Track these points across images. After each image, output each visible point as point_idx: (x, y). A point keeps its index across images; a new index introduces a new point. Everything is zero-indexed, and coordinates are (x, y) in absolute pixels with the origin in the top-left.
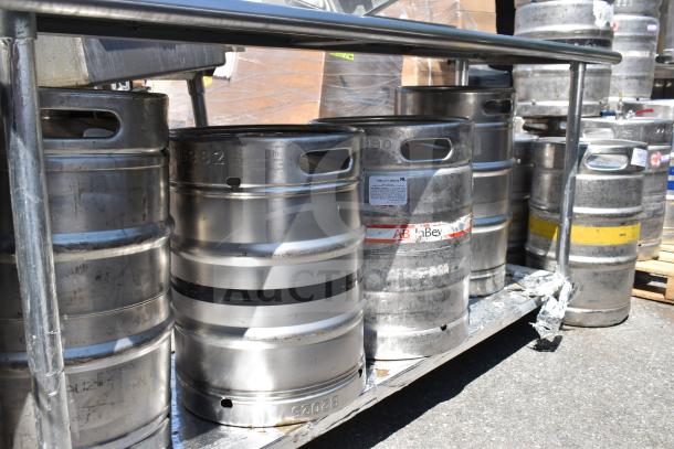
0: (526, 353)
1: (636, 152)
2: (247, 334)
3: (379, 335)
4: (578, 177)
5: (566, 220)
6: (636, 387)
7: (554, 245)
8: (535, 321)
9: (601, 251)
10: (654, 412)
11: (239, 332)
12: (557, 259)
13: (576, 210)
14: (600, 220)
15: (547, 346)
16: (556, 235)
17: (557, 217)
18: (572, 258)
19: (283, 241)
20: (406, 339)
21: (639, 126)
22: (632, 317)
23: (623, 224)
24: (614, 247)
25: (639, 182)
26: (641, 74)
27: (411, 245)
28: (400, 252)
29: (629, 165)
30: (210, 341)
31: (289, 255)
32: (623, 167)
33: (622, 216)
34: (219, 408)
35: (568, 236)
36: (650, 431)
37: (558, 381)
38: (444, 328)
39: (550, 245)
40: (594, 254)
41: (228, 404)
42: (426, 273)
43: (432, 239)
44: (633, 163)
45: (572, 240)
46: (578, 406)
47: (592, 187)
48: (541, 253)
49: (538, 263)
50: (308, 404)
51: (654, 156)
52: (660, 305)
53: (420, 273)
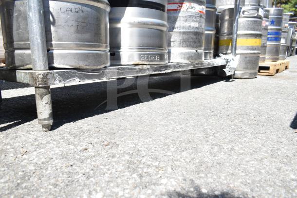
1: (260, 10)
4: (239, 20)
7: (230, 48)
8: (225, 69)
9: (248, 48)
13: (239, 32)
14: (247, 36)
16: (230, 45)
17: (231, 36)
18: (237, 51)
20: (182, 53)
23: (256, 38)
24: (253, 47)
29: (258, 14)
32: (256, 15)
33: (255, 34)
38: (197, 51)
39: (228, 48)
40: (245, 49)
42: (190, 24)
43: (192, 10)
47: (244, 23)
48: (225, 52)
53: (187, 24)
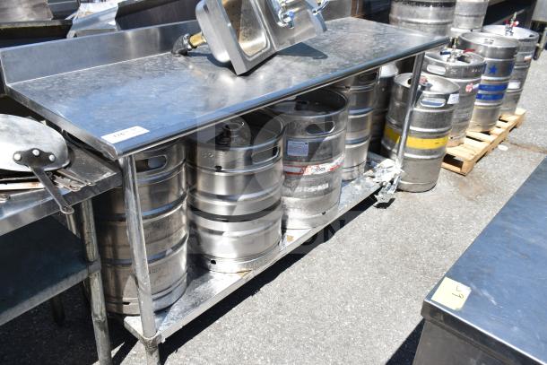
0: (372, 209)
1: (451, 96)
2: (224, 234)
3: (289, 217)
4: (415, 109)
5: (404, 135)
6: (426, 237)
7: (396, 146)
8: (377, 195)
10: (430, 254)
11: (220, 233)
12: (397, 154)
13: (411, 128)
14: (425, 135)
15: (384, 206)
17: (400, 130)
18: (406, 155)
19: (242, 194)
20: (304, 220)
21: (462, 67)
22: (438, 185)
23: (438, 137)
24: (431, 150)
25: (451, 112)
26: (476, 14)
27: (308, 176)
28: (302, 180)
29: (446, 104)
30: (205, 235)
31: (245, 200)
32: (443, 105)
33: (438, 133)
34: (209, 264)
35: (405, 143)
36: (425, 266)
37: (385, 231)
38: (323, 214)
39: (394, 145)
40: (419, 154)
41: (214, 262)
42: (316, 189)
43: (320, 173)
44: (449, 103)
45: (407, 144)
46: (392, 248)
48: (389, 148)
49: (387, 155)
50: (252, 263)
51: (468, 86)
52: (458, 176)
53: (313, 189)
